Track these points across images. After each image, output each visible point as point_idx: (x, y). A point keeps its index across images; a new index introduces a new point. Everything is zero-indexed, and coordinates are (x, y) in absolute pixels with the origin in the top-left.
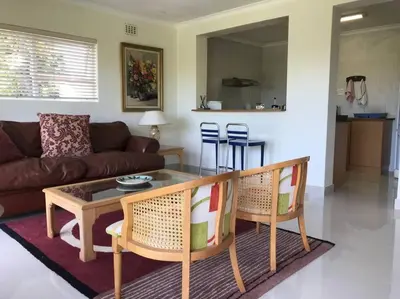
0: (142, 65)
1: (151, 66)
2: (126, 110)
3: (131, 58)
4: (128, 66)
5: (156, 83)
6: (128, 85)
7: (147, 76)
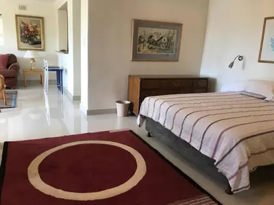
0: (30, 26)
1: (36, 27)
2: (19, 49)
3: (23, 23)
4: (20, 27)
5: (40, 35)
6: (21, 37)
7: (34, 32)
